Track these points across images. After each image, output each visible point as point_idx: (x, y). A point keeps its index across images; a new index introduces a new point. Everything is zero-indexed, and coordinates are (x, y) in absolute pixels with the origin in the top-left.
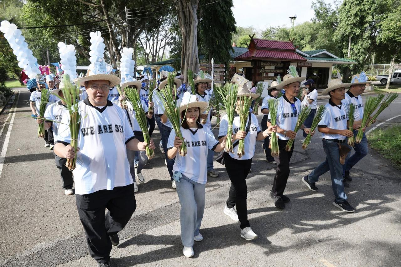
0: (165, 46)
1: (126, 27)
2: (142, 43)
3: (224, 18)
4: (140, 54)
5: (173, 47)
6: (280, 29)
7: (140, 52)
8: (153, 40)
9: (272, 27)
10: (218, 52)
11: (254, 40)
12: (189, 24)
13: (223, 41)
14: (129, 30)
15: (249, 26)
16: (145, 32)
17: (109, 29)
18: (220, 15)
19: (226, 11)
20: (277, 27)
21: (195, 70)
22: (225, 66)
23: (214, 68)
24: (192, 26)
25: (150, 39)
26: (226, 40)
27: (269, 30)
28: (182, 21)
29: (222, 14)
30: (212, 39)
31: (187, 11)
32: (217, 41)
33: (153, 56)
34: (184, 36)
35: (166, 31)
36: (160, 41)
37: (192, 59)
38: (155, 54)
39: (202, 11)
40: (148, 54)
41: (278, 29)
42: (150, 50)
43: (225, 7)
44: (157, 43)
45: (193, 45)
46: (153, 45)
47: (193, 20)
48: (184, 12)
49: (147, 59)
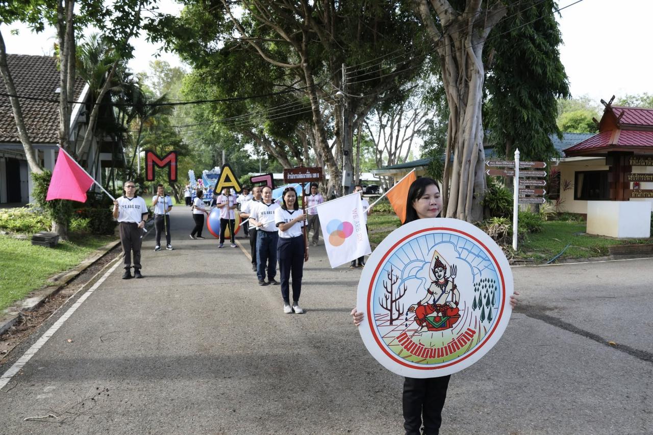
0: (412, 136)
1: (342, 99)
2: (371, 132)
3: (544, 67)
4: (368, 152)
5: (427, 138)
6: (648, 98)
7: (368, 149)
8: (392, 127)
9: (629, 95)
10: (525, 137)
11: (614, 110)
12: (466, 81)
13: (539, 114)
14: (346, 104)
15: (582, 96)
16: (379, 113)
17: (312, 105)
18: (534, 59)
19: (546, 53)
20: (642, 95)
21: (475, 175)
22: (546, 165)
23: (521, 169)
24: (471, 84)
25: (386, 126)
26: (544, 113)
27: (624, 101)
28: (450, 75)
29: (538, 57)
30: (514, 110)
31: (461, 56)
32: (525, 114)
33: (390, 155)
34: (454, 106)
35: (416, 110)
36: (405, 128)
37: (470, 153)
38: (393, 151)
39: (493, 52)
40: (381, 152)
41: (645, 98)
42: (386, 143)
43: (543, 43)
44: (399, 131)
45: (472, 123)
46: (391, 134)
47: (473, 72)
48: (454, 59)
49: (379, 161)
